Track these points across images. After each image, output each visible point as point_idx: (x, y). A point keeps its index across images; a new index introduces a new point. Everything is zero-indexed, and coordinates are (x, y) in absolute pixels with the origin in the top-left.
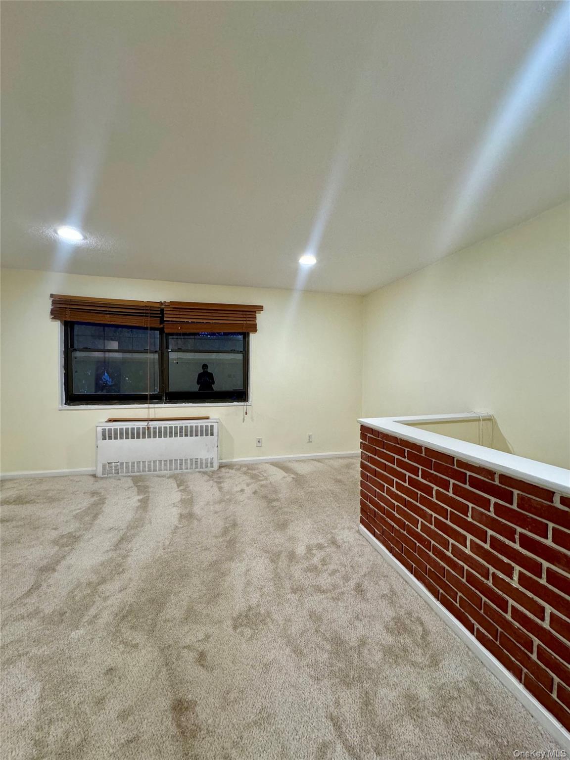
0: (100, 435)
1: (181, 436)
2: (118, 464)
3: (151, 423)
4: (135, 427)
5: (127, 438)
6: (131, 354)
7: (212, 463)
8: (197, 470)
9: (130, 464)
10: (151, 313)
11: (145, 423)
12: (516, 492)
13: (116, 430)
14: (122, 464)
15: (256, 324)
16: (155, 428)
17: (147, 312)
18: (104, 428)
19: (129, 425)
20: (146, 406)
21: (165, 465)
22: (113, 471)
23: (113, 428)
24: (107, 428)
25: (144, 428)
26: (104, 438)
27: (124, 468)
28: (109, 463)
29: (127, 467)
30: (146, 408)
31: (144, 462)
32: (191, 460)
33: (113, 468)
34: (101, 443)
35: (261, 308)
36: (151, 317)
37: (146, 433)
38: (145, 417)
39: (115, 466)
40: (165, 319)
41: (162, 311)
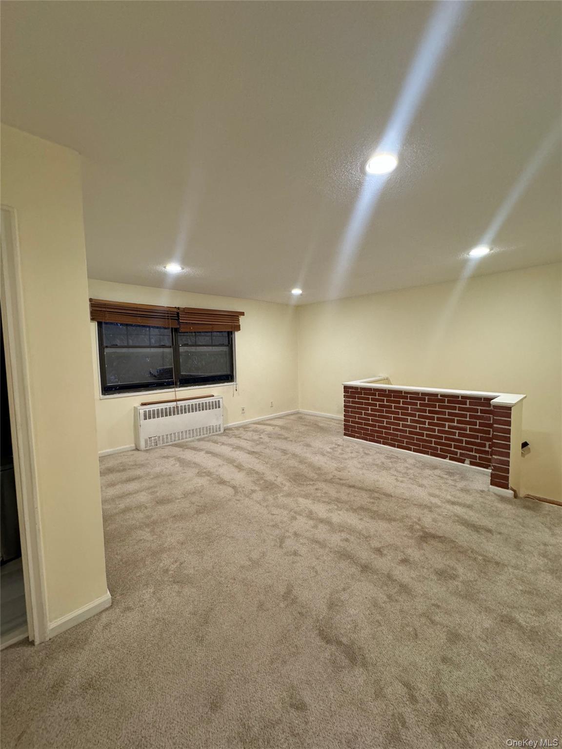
0: (142, 417)
1: (200, 410)
2: (157, 437)
3: (178, 403)
4: (168, 407)
5: (162, 416)
6: (149, 349)
7: (220, 428)
8: (210, 434)
9: (165, 436)
10: (171, 316)
11: (174, 404)
12: (427, 397)
13: (154, 411)
14: (159, 437)
15: (240, 326)
16: (181, 406)
17: (168, 315)
18: (145, 410)
19: (163, 406)
20: (173, 390)
21: (189, 433)
22: (153, 444)
23: (151, 409)
24: (147, 410)
25: (174, 407)
26: (145, 419)
27: (161, 441)
28: (149, 438)
29: (163, 439)
30: (173, 392)
31: (175, 434)
32: (207, 428)
33: (153, 441)
34: (142, 422)
35: (243, 314)
36: (171, 319)
37: (176, 411)
38: (173, 398)
39: (154, 440)
40: (181, 321)
41: (178, 313)
